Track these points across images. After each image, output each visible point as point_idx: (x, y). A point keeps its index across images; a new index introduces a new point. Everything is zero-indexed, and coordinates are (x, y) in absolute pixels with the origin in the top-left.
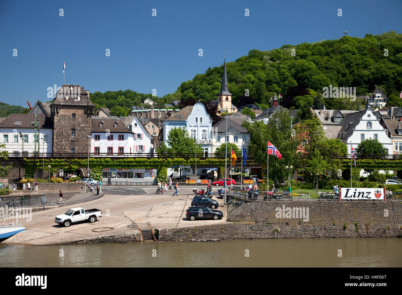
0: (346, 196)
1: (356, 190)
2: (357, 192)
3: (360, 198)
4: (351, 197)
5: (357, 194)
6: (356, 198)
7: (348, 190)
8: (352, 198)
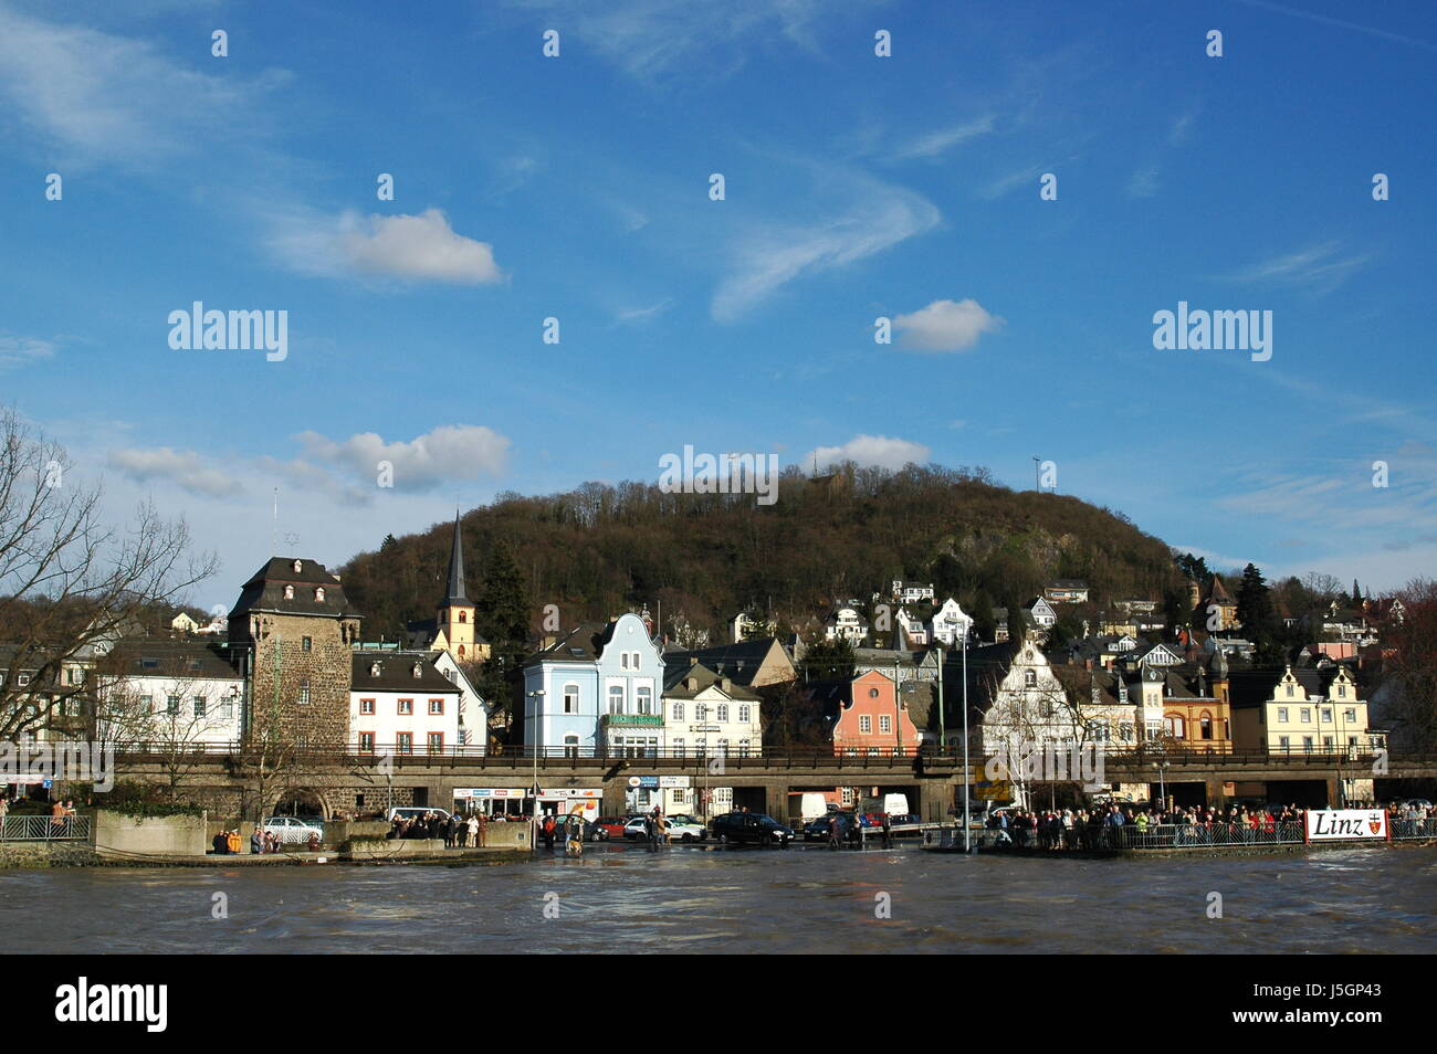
0: (1318, 833)
1: (1335, 815)
2: (1338, 819)
3: (1344, 835)
4: (1327, 833)
5: (1338, 825)
6: (1337, 835)
7: (1321, 816)
8: (1330, 836)
